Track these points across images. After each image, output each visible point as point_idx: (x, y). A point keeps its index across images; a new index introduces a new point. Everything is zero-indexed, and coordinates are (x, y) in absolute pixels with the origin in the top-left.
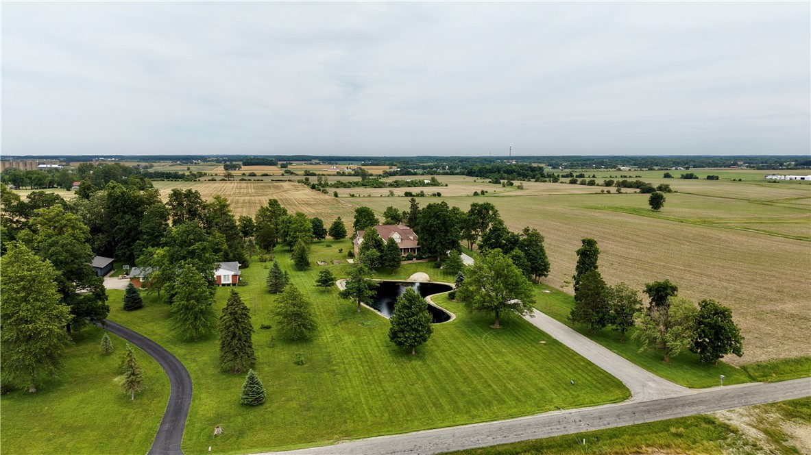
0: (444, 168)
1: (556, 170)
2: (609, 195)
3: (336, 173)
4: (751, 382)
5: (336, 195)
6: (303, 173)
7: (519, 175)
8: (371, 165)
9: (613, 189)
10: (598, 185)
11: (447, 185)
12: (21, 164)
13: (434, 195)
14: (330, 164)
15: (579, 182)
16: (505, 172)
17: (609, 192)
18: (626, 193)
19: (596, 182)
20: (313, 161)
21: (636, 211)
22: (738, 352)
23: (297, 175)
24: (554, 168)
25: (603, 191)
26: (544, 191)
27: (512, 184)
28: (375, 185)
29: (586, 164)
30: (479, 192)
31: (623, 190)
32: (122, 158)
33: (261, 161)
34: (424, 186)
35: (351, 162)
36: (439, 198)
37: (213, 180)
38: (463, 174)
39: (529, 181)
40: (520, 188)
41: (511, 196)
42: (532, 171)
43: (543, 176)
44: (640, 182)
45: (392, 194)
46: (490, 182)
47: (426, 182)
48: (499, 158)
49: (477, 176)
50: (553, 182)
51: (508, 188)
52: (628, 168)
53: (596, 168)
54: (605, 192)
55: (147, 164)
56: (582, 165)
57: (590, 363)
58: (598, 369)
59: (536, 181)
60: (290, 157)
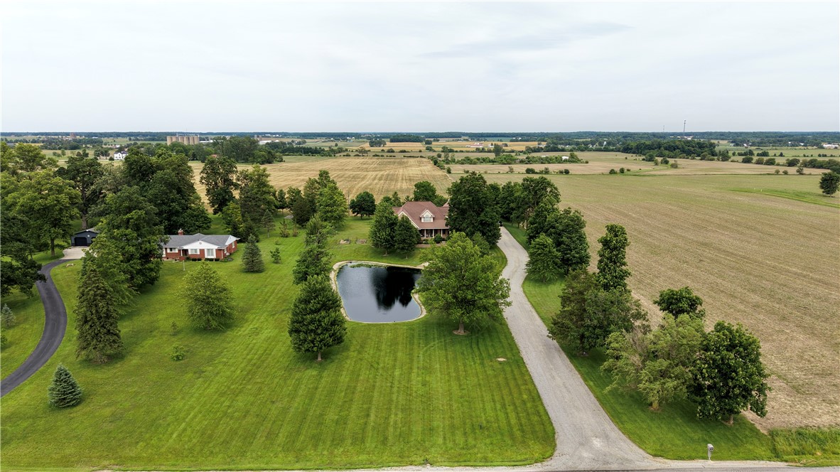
0: (601, 144)
1: (739, 147)
2: (786, 176)
3: (475, 150)
4: (770, 459)
5: (449, 172)
6: (441, 149)
7: (683, 151)
8: (521, 141)
9: (793, 170)
10: (778, 165)
11: (587, 162)
12: (185, 139)
13: (561, 172)
14: (478, 140)
15: (753, 161)
16: (666, 149)
17: (786, 173)
18: (810, 174)
19: (777, 161)
20: (463, 138)
21: (799, 196)
22: (759, 409)
23: (435, 151)
24: (737, 145)
25: (777, 172)
26: (701, 170)
27: (667, 162)
28: (504, 161)
29: (781, 141)
30: (617, 170)
31: (806, 171)
32: (285, 135)
33: (406, 138)
34: (559, 163)
35: (500, 138)
36: (566, 176)
37: (348, 155)
38: (619, 151)
39: (694, 159)
40: (675, 166)
41: (655, 175)
42: (700, 148)
43: (713, 154)
44: (835, 162)
45: (511, 171)
46: (643, 160)
47: (564, 158)
48: (673, 134)
49: (634, 153)
50: (723, 161)
51: (660, 167)
52: (834, 146)
53: (792, 145)
54: (781, 173)
55: (300, 140)
56: (774, 142)
57: (536, 398)
58: (540, 408)
59: (701, 160)
60: (443, 133)
